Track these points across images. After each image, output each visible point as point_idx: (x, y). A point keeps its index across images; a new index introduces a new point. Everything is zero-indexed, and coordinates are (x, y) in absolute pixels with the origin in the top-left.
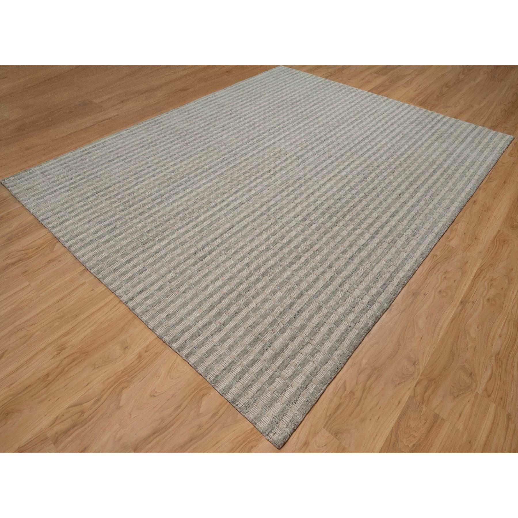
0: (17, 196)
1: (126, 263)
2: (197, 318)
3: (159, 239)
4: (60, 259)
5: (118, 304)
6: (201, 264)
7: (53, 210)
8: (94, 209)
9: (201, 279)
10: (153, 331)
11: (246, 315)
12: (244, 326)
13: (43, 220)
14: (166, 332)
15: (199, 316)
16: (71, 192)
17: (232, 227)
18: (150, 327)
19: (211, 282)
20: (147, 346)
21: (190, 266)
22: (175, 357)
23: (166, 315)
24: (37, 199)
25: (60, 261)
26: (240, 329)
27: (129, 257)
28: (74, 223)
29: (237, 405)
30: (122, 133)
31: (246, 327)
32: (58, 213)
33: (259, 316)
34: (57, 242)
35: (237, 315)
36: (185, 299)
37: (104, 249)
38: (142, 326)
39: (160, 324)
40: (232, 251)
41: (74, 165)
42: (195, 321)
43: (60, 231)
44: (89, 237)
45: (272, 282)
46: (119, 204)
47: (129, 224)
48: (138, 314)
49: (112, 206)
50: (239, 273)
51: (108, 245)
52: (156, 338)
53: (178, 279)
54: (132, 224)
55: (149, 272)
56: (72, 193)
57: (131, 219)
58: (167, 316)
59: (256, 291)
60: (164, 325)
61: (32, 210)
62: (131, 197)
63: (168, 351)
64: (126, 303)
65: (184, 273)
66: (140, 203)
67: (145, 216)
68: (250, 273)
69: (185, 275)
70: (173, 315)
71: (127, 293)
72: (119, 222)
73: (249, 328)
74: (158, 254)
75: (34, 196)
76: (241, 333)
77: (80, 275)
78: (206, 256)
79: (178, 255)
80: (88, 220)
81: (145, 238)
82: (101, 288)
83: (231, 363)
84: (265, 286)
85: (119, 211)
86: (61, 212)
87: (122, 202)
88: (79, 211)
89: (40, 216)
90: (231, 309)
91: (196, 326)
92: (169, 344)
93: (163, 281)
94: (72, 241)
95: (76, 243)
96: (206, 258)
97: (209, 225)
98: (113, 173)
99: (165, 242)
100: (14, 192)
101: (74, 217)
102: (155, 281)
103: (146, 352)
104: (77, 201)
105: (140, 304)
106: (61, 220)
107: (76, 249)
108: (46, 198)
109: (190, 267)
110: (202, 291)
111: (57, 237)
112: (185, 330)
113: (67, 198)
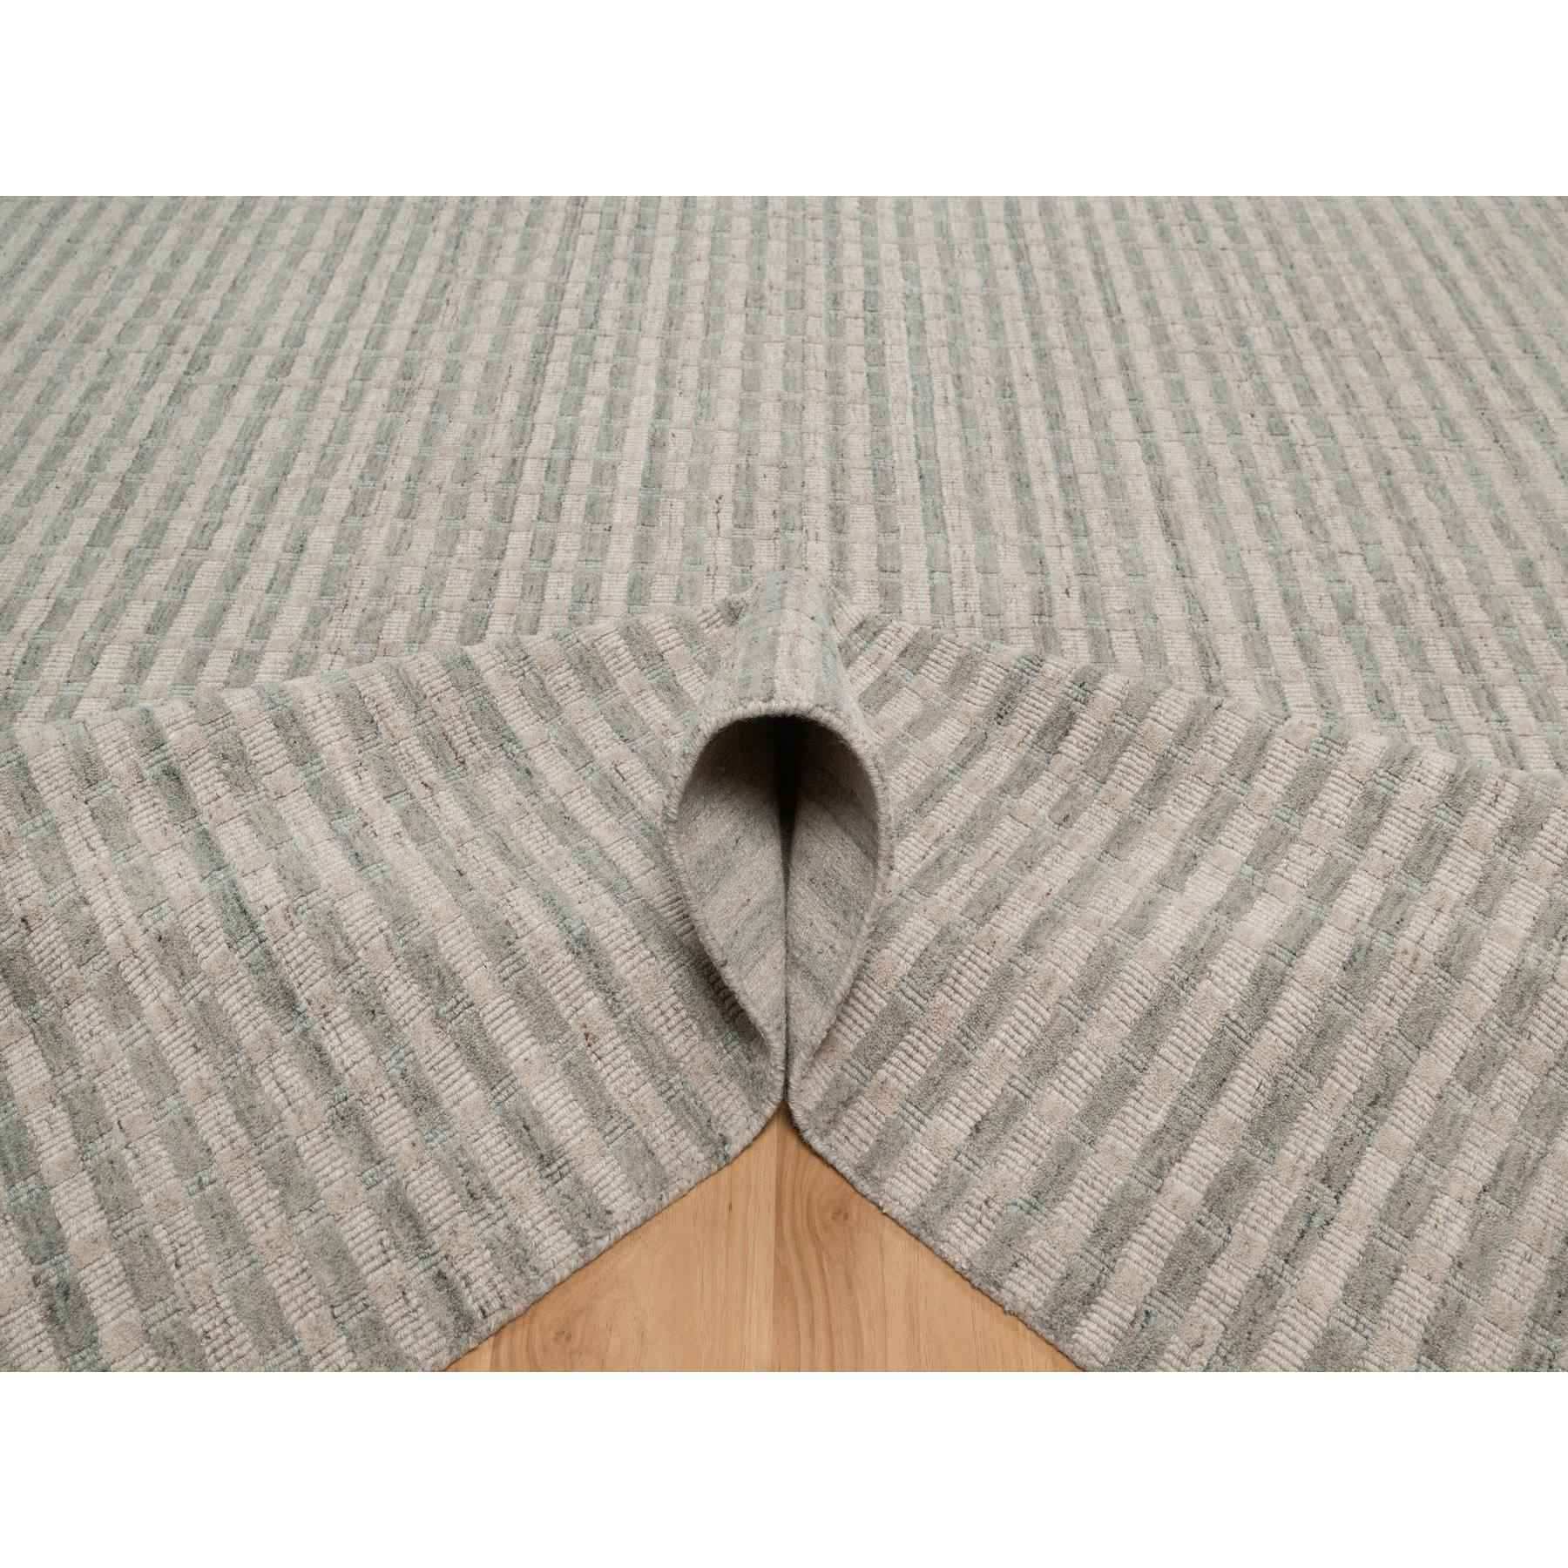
2: (1157, 1139)
9: (1094, 866)
11: (1437, 1118)
12: (1455, 1188)
14: (1007, 1242)
15: (1166, 1129)
19: (1163, 882)
21: (1004, 790)
23: (966, 1124)
26: (1439, 1212)
31: (1470, 1195)
33: (1511, 1113)
36: (1052, 999)
45: (1519, 850)
50: (1302, 806)
53: (965, 870)
59: (1443, 918)
60: (978, 1195)
65: (987, 835)
68: (1369, 798)
69: (992, 844)
70: (1008, 1119)
73: (1490, 1204)
76: (1454, 1238)
78: (1072, 717)
79: (910, 727)
84: (1485, 879)
90: (1341, 1072)
96: (1076, 735)
109: (1008, 800)
110: (1133, 932)
112: (1115, 1227)
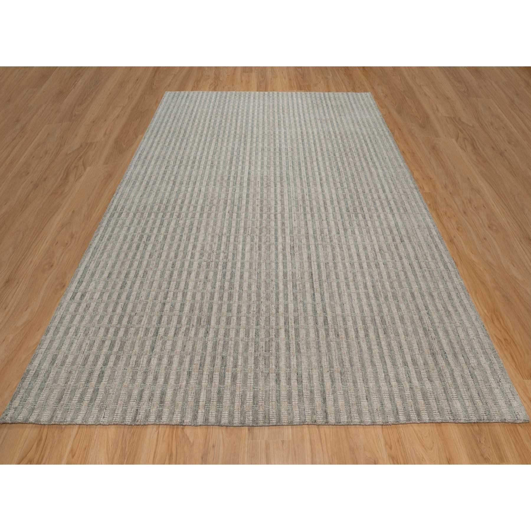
0: (56, 420)
1: (279, 384)
2: (385, 378)
3: (274, 334)
4: (211, 444)
5: (319, 431)
6: (332, 328)
7: (130, 396)
8: (176, 356)
9: (348, 341)
10: (374, 424)
11: (407, 343)
12: (416, 353)
13: (135, 419)
14: (384, 414)
16: (124, 359)
17: (312, 275)
18: (369, 423)
19: (357, 337)
20: (386, 443)
22: (411, 428)
24: (92, 400)
25: (214, 446)
26: (417, 358)
27: (273, 376)
28: (175, 390)
29: (484, 419)
30: (94, 245)
31: (418, 352)
32: (141, 396)
33: (413, 336)
34: (183, 429)
35: (402, 348)
36: (360, 371)
37: (242, 390)
38: (361, 430)
39: (371, 412)
40: (336, 296)
41: (84, 323)
42: (388, 383)
43: (172, 413)
44: (210, 391)
45: (388, 301)
46: (194, 329)
47: (230, 342)
48: (347, 422)
49: (190, 337)
50: (363, 312)
51: (239, 381)
52: (382, 428)
53: (334, 358)
54: (233, 339)
55: (307, 374)
56: (127, 359)
57: (226, 334)
58: (367, 399)
59: (388, 316)
60: (375, 410)
61: (102, 419)
62: (197, 312)
63: (401, 428)
64: (327, 423)
65: (331, 349)
66: (213, 312)
67: (235, 321)
68: (369, 305)
69: (333, 349)
70: (369, 394)
71: (315, 412)
72: (220, 349)
73: (421, 351)
74: (291, 349)
75: (81, 400)
76: (421, 361)
77: (252, 439)
78: (326, 317)
79: (306, 336)
80: (186, 373)
81: (262, 344)
82: (288, 431)
83: (445, 392)
84: (388, 307)
85: (205, 337)
86: (142, 391)
87: (195, 324)
88: (162, 372)
89: (124, 418)
91: (393, 386)
92: (397, 423)
93: (327, 371)
94: (200, 411)
95: (207, 412)
96: (329, 320)
97: (294, 286)
98: (143, 298)
99: (282, 332)
100: (45, 418)
101: (166, 381)
102: (321, 377)
103: (391, 448)
104: (145, 361)
105: (337, 412)
106: (156, 399)
107: (216, 416)
108: (101, 390)
109: (328, 338)
110: (360, 351)
111: (178, 423)
112: (392, 398)
113: (129, 369)
